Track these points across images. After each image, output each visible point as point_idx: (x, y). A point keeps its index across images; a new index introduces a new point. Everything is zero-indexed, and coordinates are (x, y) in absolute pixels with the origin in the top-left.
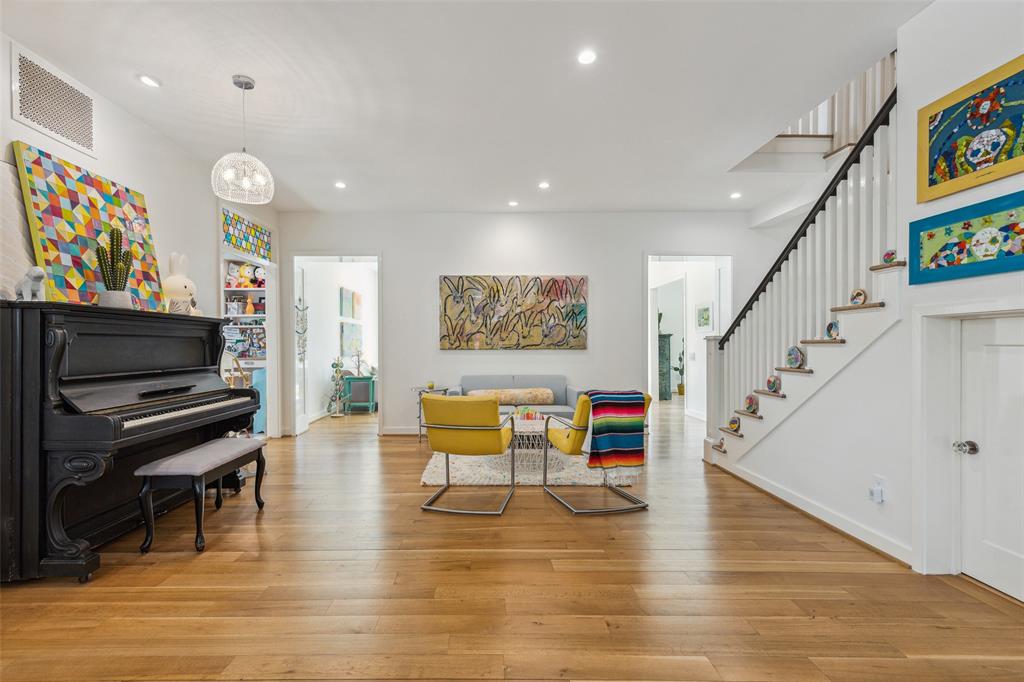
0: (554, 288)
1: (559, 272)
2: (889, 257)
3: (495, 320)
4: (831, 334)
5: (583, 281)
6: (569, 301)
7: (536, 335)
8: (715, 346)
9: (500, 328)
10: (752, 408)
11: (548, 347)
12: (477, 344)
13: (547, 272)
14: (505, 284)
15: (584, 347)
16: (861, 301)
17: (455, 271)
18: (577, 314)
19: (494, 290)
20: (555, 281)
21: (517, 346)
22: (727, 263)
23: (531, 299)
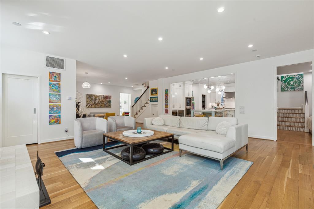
0: (106, 97)
1: (107, 95)
2: (149, 99)
3: (96, 102)
4: (145, 106)
5: (111, 96)
6: (109, 99)
7: (103, 105)
8: (132, 107)
9: (97, 104)
10: (137, 114)
11: (105, 107)
12: (93, 107)
13: (105, 95)
14: (98, 96)
15: (111, 107)
16: (147, 103)
17: (89, 93)
18: (110, 102)
19: (96, 97)
20: (106, 96)
21: (100, 107)
22: (130, 95)
23: (102, 99)
